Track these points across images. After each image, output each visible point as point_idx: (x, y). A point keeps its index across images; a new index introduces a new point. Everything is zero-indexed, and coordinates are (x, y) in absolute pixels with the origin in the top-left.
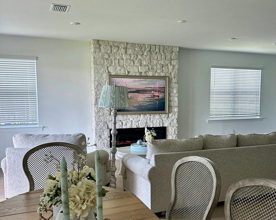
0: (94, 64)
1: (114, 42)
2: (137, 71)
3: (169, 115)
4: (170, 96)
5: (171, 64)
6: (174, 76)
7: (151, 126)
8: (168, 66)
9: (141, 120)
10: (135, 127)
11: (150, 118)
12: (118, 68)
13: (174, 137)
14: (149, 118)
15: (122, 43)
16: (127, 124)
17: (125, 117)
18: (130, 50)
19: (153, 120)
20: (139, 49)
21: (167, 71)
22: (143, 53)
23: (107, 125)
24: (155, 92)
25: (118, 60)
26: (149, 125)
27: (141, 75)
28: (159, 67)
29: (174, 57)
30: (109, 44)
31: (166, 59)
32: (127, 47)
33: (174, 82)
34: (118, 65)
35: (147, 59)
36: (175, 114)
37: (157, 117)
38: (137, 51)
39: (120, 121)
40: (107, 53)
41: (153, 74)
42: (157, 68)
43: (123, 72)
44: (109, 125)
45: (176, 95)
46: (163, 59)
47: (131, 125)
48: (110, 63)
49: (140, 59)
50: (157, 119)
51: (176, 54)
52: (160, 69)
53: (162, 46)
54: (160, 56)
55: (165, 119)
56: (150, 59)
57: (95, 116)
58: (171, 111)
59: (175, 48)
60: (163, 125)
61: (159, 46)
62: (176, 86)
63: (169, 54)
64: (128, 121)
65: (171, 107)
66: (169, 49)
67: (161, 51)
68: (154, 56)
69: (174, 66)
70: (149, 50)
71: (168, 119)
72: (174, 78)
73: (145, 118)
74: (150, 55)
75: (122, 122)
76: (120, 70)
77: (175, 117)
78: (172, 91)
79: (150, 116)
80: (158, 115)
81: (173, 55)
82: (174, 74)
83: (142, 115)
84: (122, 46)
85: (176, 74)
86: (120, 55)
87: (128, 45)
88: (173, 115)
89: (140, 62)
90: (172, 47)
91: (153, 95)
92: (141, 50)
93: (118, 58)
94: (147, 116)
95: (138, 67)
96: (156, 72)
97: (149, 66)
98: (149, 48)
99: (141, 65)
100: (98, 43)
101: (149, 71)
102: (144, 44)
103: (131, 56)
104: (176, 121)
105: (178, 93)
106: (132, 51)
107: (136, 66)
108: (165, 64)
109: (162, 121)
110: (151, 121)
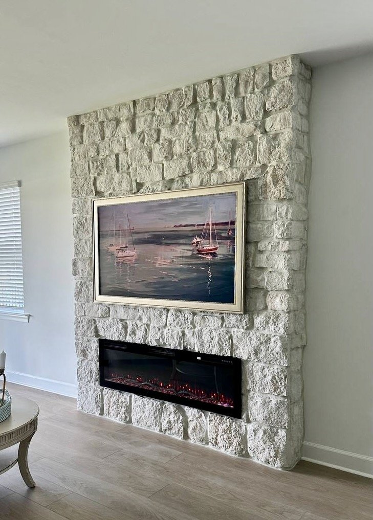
0: (72, 176)
1: (108, 108)
2: (159, 178)
3: (255, 321)
5: (265, 132)
6: (274, 176)
7: (197, 350)
9: (168, 325)
10: (154, 344)
11: (192, 323)
12: (117, 176)
14: (189, 321)
15: (124, 104)
16: (137, 332)
17: (131, 311)
18: (142, 119)
19: (200, 328)
20: (164, 107)
21: (248, 162)
22: (174, 119)
23: (96, 328)
24: (204, 238)
25: (114, 157)
26: (190, 344)
27: (169, 189)
28: (221, 152)
29: (276, 101)
30: (98, 119)
31: (244, 117)
32: (135, 113)
33: (272, 197)
34: (115, 169)
35: (184, 134)
36: (277, 317)
37: (214, 322)
38: (158, 116)
39: (121, 320)
40: (94, 143)
41: (203, 179)
42: (215, 158)
43: (125, 186)
44: (100, 328)
45: (281, 245)
46: (233, 120)
47: (145, 337)
48: (100, 167)
49: (166, 140)
50: (212, 327)
51: (284, 86)
52: (226, 158)
53: (232, 76)
54: (226, 112)
55: (237, 333)
56: (194, 131)
57: (76, 302)
58: (262, 307)
59: (280, 67)
60: (231, 353)
61: (222, 77)
62: (284, 214)
63: (257, 97)
64: (138, 322)
65: (262, 293)
66: (258, 78)
67: (227, 96)
68: (207, 117)
69: (276, 137)
70: (189, 103)
71: (249, 334)
72: (272, 183)
73: (178, 319)
74: (195, 118)
75: (126, 323)
76: (120, 183)
77: (277, 329)
78: (266, 231)
79: (194, 316)
80: (218, 315)
81: (273, 96)
82: (274, 169)
83: (172, 311)
84: (124, 114)
85: (282, 166)
86: (121, 140)
87: (138, 107)
88: (268, 323)
89: (168, 150)
90: (270, 66)
91: (198, 250)
92: (168, 110)
93: (116, 152)
94: (184, 316)
95: (161, 165)
96: (212, 171)
97: (190, 158)
98: (191, 96)
99: (170, 157)
100: (78, 123)
101: (192, 172)
102: (178, 89)
103: (144, 136)
104: (278, 346)
105: (287, 239)
106: (146, 120)
107: (157, 163)
108: (240, 136)
109: (229, 339)
110: (194, 331)
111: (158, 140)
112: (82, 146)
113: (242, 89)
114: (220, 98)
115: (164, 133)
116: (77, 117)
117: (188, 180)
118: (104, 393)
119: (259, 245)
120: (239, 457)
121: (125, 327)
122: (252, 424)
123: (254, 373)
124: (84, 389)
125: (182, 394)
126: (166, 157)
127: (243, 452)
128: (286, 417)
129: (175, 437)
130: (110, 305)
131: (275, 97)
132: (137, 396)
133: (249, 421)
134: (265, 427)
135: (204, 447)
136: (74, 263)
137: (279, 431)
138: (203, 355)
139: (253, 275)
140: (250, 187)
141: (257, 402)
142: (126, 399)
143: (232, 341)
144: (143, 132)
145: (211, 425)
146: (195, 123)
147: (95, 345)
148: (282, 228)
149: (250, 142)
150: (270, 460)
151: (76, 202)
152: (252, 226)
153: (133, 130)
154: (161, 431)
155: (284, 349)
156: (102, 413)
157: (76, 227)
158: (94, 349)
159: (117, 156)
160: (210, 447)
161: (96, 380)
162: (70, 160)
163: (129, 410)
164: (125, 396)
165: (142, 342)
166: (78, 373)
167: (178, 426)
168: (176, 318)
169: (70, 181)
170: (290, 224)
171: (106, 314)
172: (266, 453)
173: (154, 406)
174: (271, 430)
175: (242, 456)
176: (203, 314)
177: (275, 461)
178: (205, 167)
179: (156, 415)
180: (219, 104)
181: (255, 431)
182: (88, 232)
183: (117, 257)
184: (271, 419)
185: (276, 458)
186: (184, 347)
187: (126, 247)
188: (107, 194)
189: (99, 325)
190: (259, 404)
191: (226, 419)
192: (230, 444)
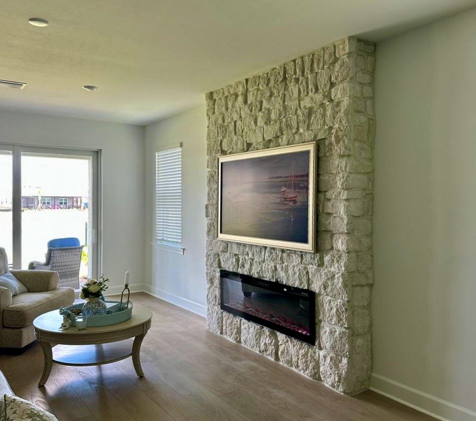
1: (230, 86)
2: (260, 139)
3: (324, 259)
4: (329, 200)
5: (331, 101)
6: (337, 137)
7: (284, 283)
8: (325, 110)
10: (256, 276)
11: (282, 259)
12: (235, 139)
13: (338, 332)
14: (279, 257)
15: (240, 82)
16: (246, 265)
17: (241, 247)
18: (251, 93)
19: (286, 264)
20: (265, 83)
21: (319, 125)
22: (271, 93)
23: (219, 260)
25: (233, 123)
26: (280, 278)
27: (268, 148)
28: (301, 118)
29: (338, 75)
30: (224, 94)
31: (317, 89)
32: (247, 89)
33: (336, 154)
34: (233, 133)
35: (277, 104)
36: (340, 257)
37: (296, 259)
38: (261, 90)
39: (235, 255)
40: (221, 113)
41: (289, 139)
42: (298, 123)
43: (240, 146)
44: (222, 261)
45: (341, 195)
46: (310, 92)
47: (250, 270)
48: (224, 132)
49: (266, 109)
50: (294, 263)
51: (344, 62)
52: (304, 122)
53: (309, 56)
54: (305, 85)
55: (312, 268)
56: (284, 102)
57: (207, 239)
58: (329, 247)
59: (341, 47)
60: (308, 287)
61: (302, 58)
62: (343, 168)
63: (326, 72)
64: (246, 257)
65: (329, 235)
66: (327, 56)
67: (305, 73)
68: (293, 90)
69: (338, 104)
70: (281, 80)
71: (320, 270)
72: (335, 142)
74: (284, 91)
75: (239, 257)
76: (237, 144)
77: (340, 267)
78: (331, 182)
79: (282, 253)
80: (299, 253)
81: (336, 71)
82: (337, 131)
83: (268, 248)
84: (240, 90)
85: (342, 128)
86: (238, 110)
87: (249, 83)
88: (333, 261)
89: (267, 117)
90: (335, 47)
91: (284, 198)
92: (267, 85)
93: (235, 119)
94: (276, 253)
95: (262, 129)
96: (296, 133)
97: (281, 122)
98: (282, 74)
99: (268, 123)
100: (212, 98)
101: (282, 134)
102: (274, 69)
103: (252, 107)
104: (340, 282)
105: (346, 189)
106: (253, 94)
107: (260, 127)
108: (314, 105)
109: (306, 274)
110: (282, 266)
111: (261, 110)
112: (214, 116)
113: (315, 66)
114: (301, 74)
115: (265, 104)
116: (212, 93)
117: (280, 140)
118: (223, 316)
119: (327, 193)
120: (314, 380)
121: (238, 260)
122: (323, 351)
123: (324, 305)
124: (210, 311)
125: (274, 320)
126: (265, 123)
127: (316, 376)
128: (347, 346)
129: (269, 358)
130: (228, 242)
131: (338, 72)
132: (245, 320)
133: (320, 349)
134: (332, 354)
135: (288, 369)
136: (207, 208)
137: (343, 359)
138: (288, 287)
139: (322, 219)
140: (321, 145)
141: (326, 331)
142: (237, 322)
143: (308, 275)
144: (251, 104)
145: (294, 349)
146: (285, 95)
147: (218, 274)
148: (342, 180)
149: (321, 109)
150: (335, 385)
151: (209, 159)
152: (322, 178)
153: (245, 102)
154: (260, 351)
155: (345, 285)
156: (221, 333)
157: (208, 179)
158: (217, 277)
160: (294, 369)
161: (219, 304)
162: (207, 127)
163: (239, 332)
164: (237, 319)
165: (249, 274)
166: (207, 298)
167: (271, 348)
168: (271, 255)
169: (206, 142)
170: (348, 176)
171: (225, 250)
172: (332, 378)
173: (256, 329)
174: (336, 357)
175: (315, 379)
176: (289, 252)
177: (338, 386)
178: (291, 129)
179: (257, 337)
180: (301, 78)
181: (325, 357)
184: (336, 347)
185: (339, 384)
186: (276, 280)
188: (228, 152)
189: (221, 258)
190: (327, 333)
191: (305, 345)
192: (307, 367)
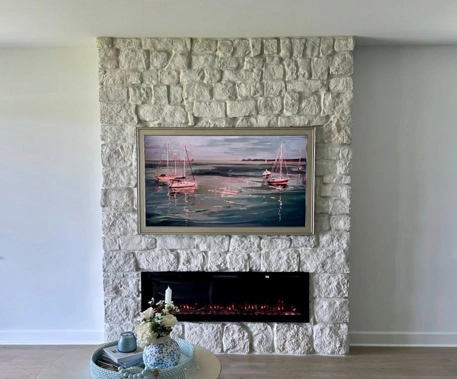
0: (102, 100)
1: (157, 39)
3: (321, 239)
4: (325, 184)
5: (329, 90)
6: (338, 125)
7: (263, 270)
8: (319, 98)
9: (231, 249)
10: (215, 269)
11: (259, 246)
12: (168, 108)
13: (338, 303)
14: (256, 245)
15: (179, 39)
16: (193, 260)
17: (185, 241)
18: (202, 58)
19: (267, 250)
21: (314, 111)
22: (239, 65)
23: (136, 261)
24: (274, 172)
25: (165, 88)
26: (256, 266)
27: (233, 126)
28: (289, 100)
29: (339, 68)
30: (142, 46)
31: (311, 75)
32: (192, 50)
33: (336, 142)
34: (165, 101)
35: (251, 80)
36: (340, 236)
37: (282, 243)
38: (221, 58)
39: (172, 250)
40: (136, 70)
41: (270, 121)
42: (282, 105)
43: (179, 118)
44: (142, 261)
45: (343, 180)
46: (301, 76)
47: (203, 264)
48: (145, 96)
49: (229, 81)
50: (279, 248)
51: (345, 58)
52: (293, 106)
53: (300, 39)
54: (293, 69)
55: (305, 251)
56: (261, 79)
57: (103, 236)
58: (327, 228)
59: (343, 42)
60: (299, 268)
61: (290, 39)
62: (345, 156)
63: (323, 62)
64: (194, 250)
65: (326, 217)
66: (323, 46)
67: (295, 55)
68: (275, 69)
69: (338, 95)
70: (256, 54)
71: (316, 251)
72: (336, 131)
73: (243, 244)
74: (262, 67)
75: (178, 253)
76: (172, 115)
77: (340, 245)
78: (330, 168)
79: (261, 239)
80: (285, 237)
81: (336, 63)
82: (338, 120)
83: (235, 237)
84: (179, 48)
85: (344, 118)
86: (174, 73)
87: (196, 46)
88: (332, 240)
89: (232, 90)
90: (334, 40)
91: (268, 182)
93: (166, 82)
94: (250, 241)
95: (224, 104)
96: (280, 115)
97: (256, 101)
98: (258, 48)
99: (234, 98)
100: (113, 46)
101: (258, 114)
102: (243, 39)
103: (204, 74)
104: (342, 258)
105: (349, 175)
106: (206, 59)
107: (219, 101)
108: (306, 90)
109: (297, 257)
110: (261, 254)
111: (220, 81)
112: (119, 70)
113: (308, 52)
114: (288, 54)
115: (228, 75)
116: (112, 39)
117: (253, 120)
119: (324, 178)
120: (308, 355)
121: (178, 257)
122: (318, 325)
123: (320, 282)
124: (116, 328)
126: (230, 97)
127: (311, 351)
128: (348, 313)
129: (239, 353)
130: (158, 235)
131: (338, 65)
132: (192, 324)
133: (315, 323)
134: (331, 325)
136: (105, 194)
137: (341, 325)
138: (270, 274)
139: (318, 202)
141: (323, 306)
142: (177, 329)
143: (300, 258)
144: (202, 70)
145: (279, 333)
146: (262, 72)
147: (134, 279)
148: (345, 166)
149: (315, 96)
150: (336, 350)
151: (108, 128)
152: (318, 163)
153: (190, 66)
154: (222, 351)
155: (348, 260)
157: (106, 155)
158: (133, 284)
159: (168, 87)
160: (278, 353)
161: (135, 316)
162: (99, 83)
165: (200, 269)
166: (106, 314)
167: (243, 342)
168: (241, 244)
170: (351, 163)
171: (152, 246)
172: (332, 345)
173: (215, 329)
174: (335, 326)
175: (310, 353)
176: (270, 237)
177: (339, 350)
178: (272, 110)
179: (217, 337)
180: (287, 60)
181: (322, 330)
182: (125, 161)
183: (170, 188)
184: (335, 317)
185: (340, 348)
186: (250, 269)
187: (184, 178)
188: (152, 123)
189: (141, 257)
190: (325, 307)
191: (294, 326)
192: (299, 346)
